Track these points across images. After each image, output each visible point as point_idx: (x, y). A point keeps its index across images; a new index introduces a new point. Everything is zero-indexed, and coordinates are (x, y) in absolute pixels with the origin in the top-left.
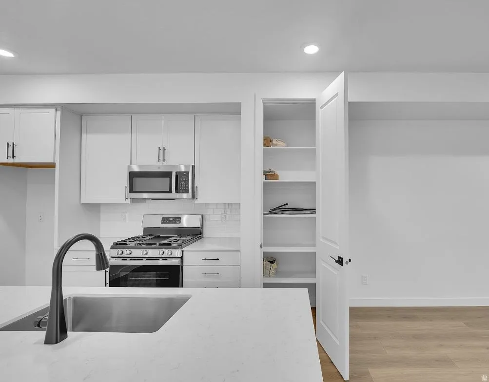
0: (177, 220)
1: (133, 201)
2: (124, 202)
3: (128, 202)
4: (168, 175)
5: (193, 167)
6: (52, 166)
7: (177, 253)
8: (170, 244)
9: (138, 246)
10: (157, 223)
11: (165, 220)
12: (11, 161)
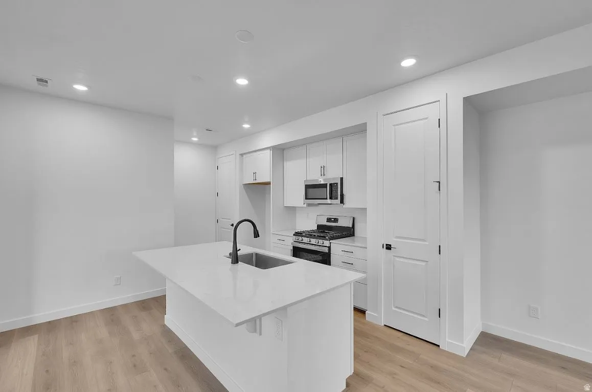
0: (336, 220)
1: (309, 205)
2: (303, 206)
3: (305, 205)
4: (324, 186)
5: (342, 179)
6: (268, 183)
7: (327, 243)
8: (325, 237)
9: (314, 237)
10: (324, 222)
11: (329, 220)
12: (255, 182)
